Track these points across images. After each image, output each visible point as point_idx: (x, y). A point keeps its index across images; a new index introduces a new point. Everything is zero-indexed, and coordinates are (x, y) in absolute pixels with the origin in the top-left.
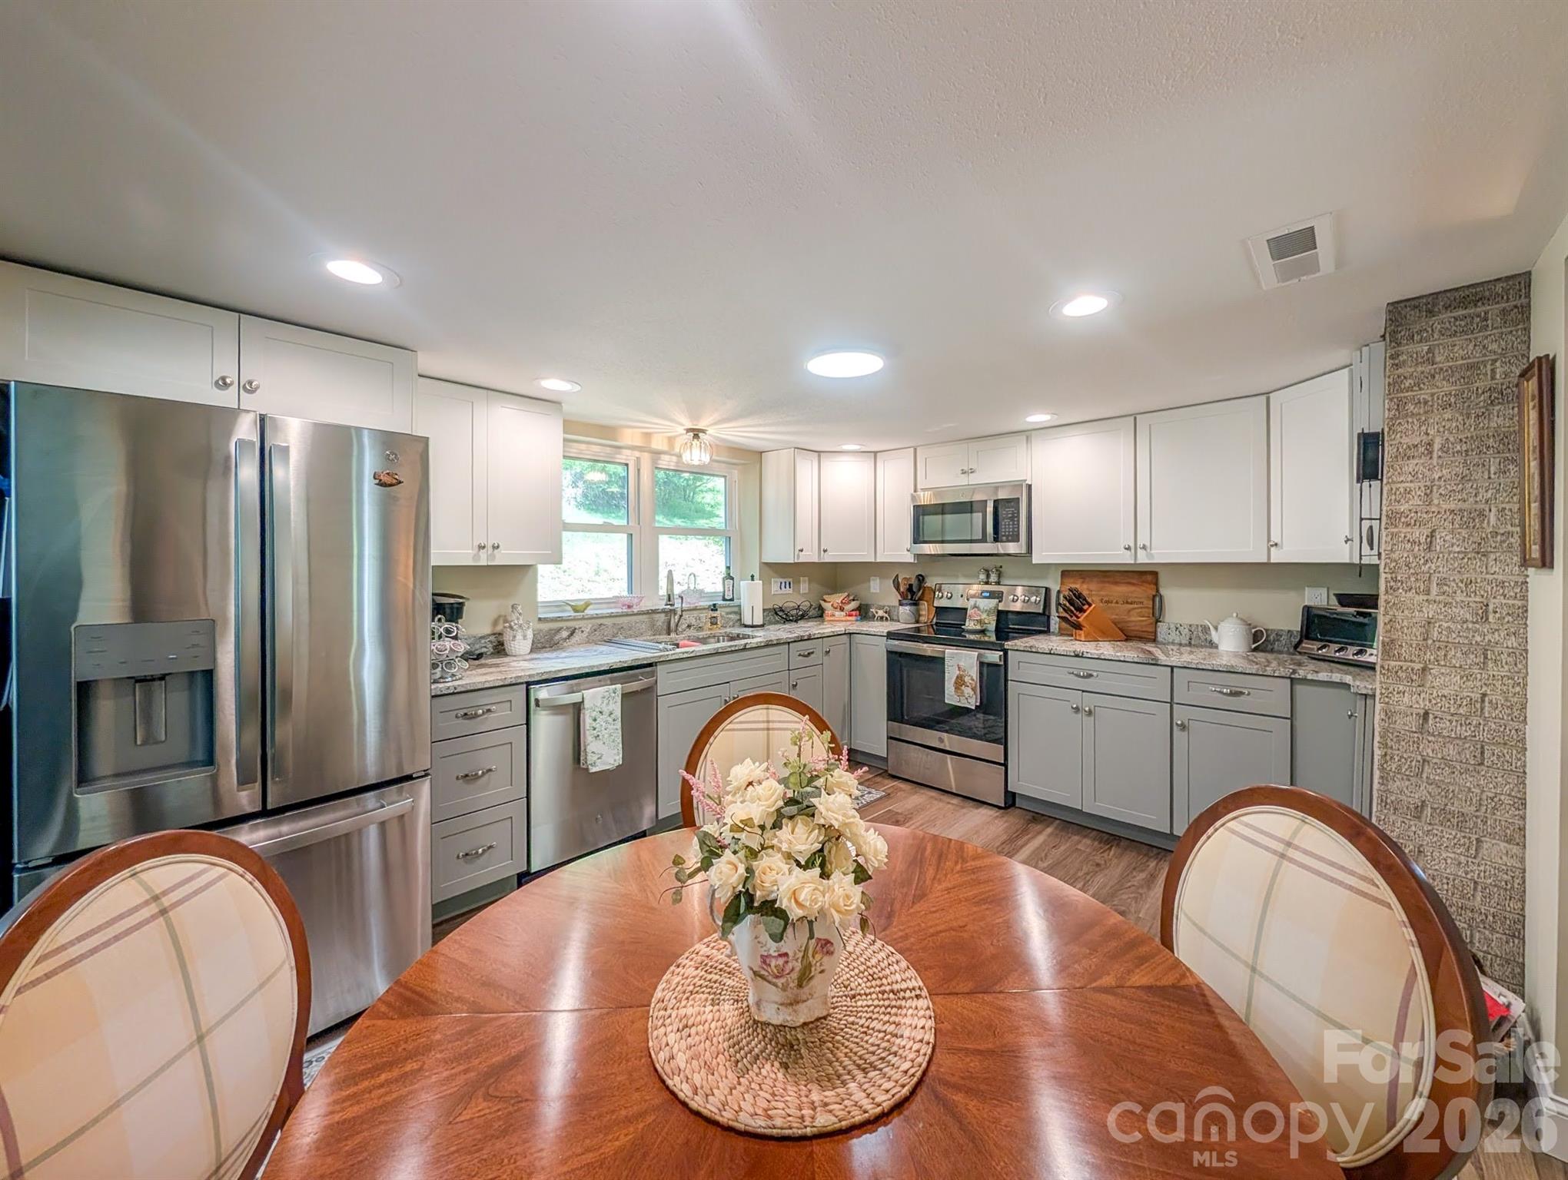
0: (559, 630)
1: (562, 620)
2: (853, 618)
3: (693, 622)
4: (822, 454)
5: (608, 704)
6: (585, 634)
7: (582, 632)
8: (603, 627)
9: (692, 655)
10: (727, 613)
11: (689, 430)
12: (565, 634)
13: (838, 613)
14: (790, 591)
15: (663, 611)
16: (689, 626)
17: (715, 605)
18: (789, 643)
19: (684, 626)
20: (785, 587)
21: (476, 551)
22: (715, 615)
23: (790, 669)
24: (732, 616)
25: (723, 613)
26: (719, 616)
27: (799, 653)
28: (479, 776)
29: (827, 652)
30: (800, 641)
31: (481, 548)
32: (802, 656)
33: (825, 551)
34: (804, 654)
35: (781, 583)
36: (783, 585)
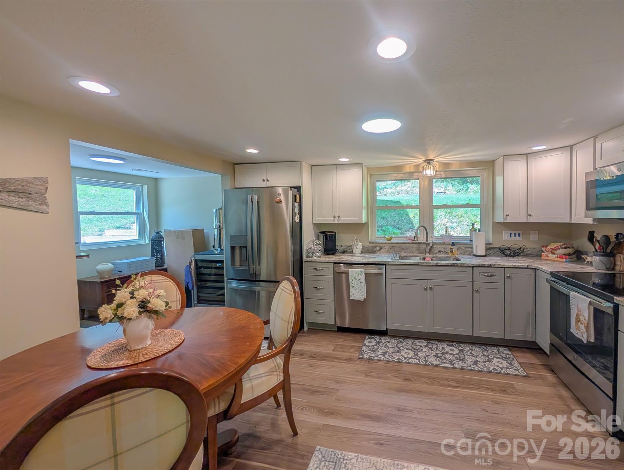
0: (376, 247)
1: (377, 243)
2: (564, 260)
3: (442, 250)
4: (529, 155)
6: (386, 250)
7: (385, 248)
8: (394, 247)
9: (403, 264)
10: (465, 248)
11: (425, 161)
12: (378, 248)
13: (550, 255)
14: (520, 238)
15: (425, 243)
16: (440, 252)
17: (453, 243)
18: (473, 267)
19: (437, 251)
20: (515, 236)
21: (333, 218)
22: (452, 248)
23: (474, 281)
24: (469, 249)
25: (462, 247)
26: (455, 248)
27: (482, 274)
28: (319, 289)
29: (509, 277)
30: (482, 267)
31: (334, 217)
32: (485, 275)
33: (530, 216)
34: (486, 275)
35: (511, 234)
36: (513, 235)
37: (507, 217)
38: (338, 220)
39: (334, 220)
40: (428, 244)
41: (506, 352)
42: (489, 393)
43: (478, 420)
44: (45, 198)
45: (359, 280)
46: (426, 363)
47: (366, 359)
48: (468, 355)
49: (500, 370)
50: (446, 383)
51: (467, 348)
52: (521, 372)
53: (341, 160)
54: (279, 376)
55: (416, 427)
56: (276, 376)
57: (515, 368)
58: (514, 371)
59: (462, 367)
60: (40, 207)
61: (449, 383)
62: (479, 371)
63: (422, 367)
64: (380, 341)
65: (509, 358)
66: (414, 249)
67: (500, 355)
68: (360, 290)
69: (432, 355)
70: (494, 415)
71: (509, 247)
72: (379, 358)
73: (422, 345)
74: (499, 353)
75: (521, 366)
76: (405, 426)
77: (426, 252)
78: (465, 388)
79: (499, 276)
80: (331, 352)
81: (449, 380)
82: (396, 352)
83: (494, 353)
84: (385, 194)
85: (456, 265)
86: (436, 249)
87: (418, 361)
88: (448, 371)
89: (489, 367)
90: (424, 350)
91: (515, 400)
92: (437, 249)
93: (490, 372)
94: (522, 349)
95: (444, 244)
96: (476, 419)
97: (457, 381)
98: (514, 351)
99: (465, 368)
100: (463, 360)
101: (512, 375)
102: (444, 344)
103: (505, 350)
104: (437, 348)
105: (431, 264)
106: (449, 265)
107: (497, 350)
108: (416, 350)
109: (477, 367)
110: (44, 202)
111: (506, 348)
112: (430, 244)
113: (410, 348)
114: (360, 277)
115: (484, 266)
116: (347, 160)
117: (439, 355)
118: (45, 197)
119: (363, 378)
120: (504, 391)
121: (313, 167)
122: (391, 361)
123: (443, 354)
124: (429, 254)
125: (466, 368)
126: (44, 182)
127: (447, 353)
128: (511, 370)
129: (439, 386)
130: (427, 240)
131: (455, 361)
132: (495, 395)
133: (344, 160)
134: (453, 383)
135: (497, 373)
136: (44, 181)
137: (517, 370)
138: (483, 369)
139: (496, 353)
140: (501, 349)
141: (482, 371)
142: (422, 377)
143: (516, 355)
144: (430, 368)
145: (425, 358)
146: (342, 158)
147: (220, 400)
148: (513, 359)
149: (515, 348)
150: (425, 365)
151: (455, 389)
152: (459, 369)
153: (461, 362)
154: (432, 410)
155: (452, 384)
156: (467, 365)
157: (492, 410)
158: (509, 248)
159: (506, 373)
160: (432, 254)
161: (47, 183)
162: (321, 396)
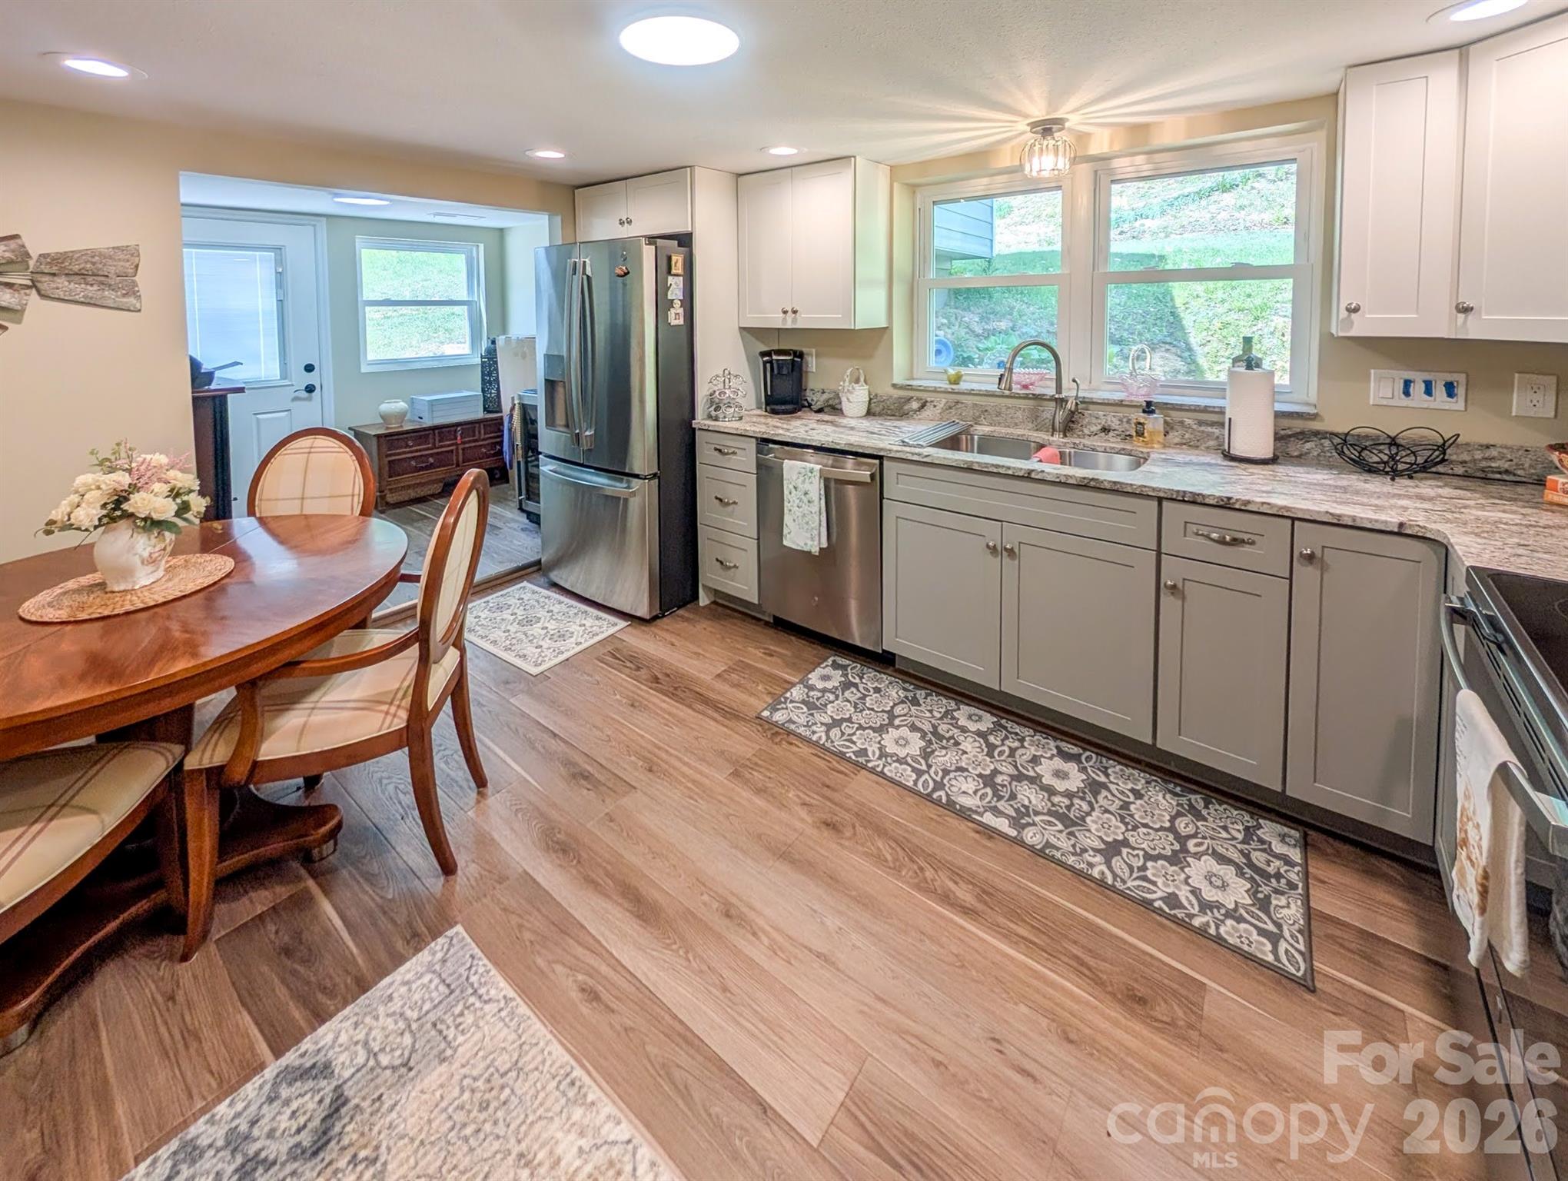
0: (909, 400)
1: (912, 389)
3: (1115, 424)
4: (1472, 48)
5: (804, 482)
7: (935, 406)
9: (925, 460)
10: (1200, 423)
12: (915, 405)
14: (1458, 403)
15: (1053, 399)
16: (1105, 430)
17: (1149, 404)
18: (1160, 500)
19: (1095, 429)
20: (1428, 391)
21: (782, 315)
22: (1142, 421)
23: (1163, 551)
24: (1216, 431)
25: (1190, 421)
26: (1154, 423)
27: (1194, 528)
28: (728, 504)
29: (1310, 558)
30: (1194, 502)
31: (785, 312)
32: (1208, 537)
33: (1466, 310)
34: (1214, 535)
35: (1407, 383)
36: (1418, 389)
37: (1353, 315)
38: (794, 321)
39: (784, 319)
40: (1061, 402)
41: (1278, 848)
42: (1068, 984)
43: (938, 1064)
44: (135, 284)
45: (806, 494)
46: (934, 790)
47: (775, 724)
48: (1107, 811)
49: (1196, 910)
50: (944, 881)
51: (1121, 780)
52: (1290, 954)
53: (775, 151)
54: (389, 718)
55: (725, 989)
56: (383, 715)
57: (1271, 927)
58: (1255, 936)
59: (1048, 845)
60: (125, 300)
61: (951, 885)
62: (1101, 883)
63: (911, 800)
64: (857, 680)
65: (1278, 876)
66: (1019, 414)
67: (1241, 852)
68: (807, 523)
69: (979, 770)
70: (1018, 1078)
71: (1393, 434)
72: (808, 733)
73: (973, 727)
74: (1243, 842)
75: (1308, 932)
76: (701, 971)
77: (1054, 429)
78: (995, 928)
79: (1270, 552)
80: (707, 678)
81: (957, 874)
82: (870, 728)
83: (1224, 835)
84: (1135, 234)
85: (1092, 484)
86: (1092, 422)
87: (914, 776)
88: (989, 844)
89: (1154, 883)
90: (968, 745)
91: (1155, 1056)
92: (1094, 420)
93: (1147, 904)
94: (1373, 860)
95: (1120, 404)
96: (933, 1060)
97: (986, 892)
98: (1323, 854)
99: (1054, 852)
100: (1071, 823)
101: (1236, 950)
102: (1052, 744)
103: (1283, 838)
104: (1013, 751)
105: (1010, 472)
106: (1070, 481)
107: (1247, 829)
108: (940, 738)
109: (1104, 868)
110: (132, 291)
111: (1293, 832)
112: (1067, 401)
113: (927, 727)
114: (807, 486)
115: (1199, 500)
116: (793, 151)
117: (999, 779)
118: (134, 282)
119: (718, 777)
120: (1142, 1001)
121: (741, 179)
122: (833, 753)
123: (1019, 777)
124: (1065, 436)
125: (1058, 855)
126: (132, 255)
127: (1035, 780)
128: (1243, 926)
129: (907, 883)
130: (1059, 389)
131: (1037, 819)
132: (1088, 1004)
133: (783, 151)
134: (964, 894)
135: (1173, 919)
136: (133, 252)
137: (1274, 939)
138: (1124, 882)
139: (1234, 838)
140: (1269, 830)
141: (1112, 888)
142: (881, 832)
143: (1320, 874)
144: (931, 811)
145: (946, 772)
146: (776, 146)
147: (221, 740)
148: (1292, 886)
149: (1337, 844)
150: (928, 797)
151: (956, 918)
152: (1031, 848)
153: (1060, 827)
154: (819, 955)
155: (960, 894)
156: (1074, 846)
157: (1023, 1053)
158: (1393, 439)
159: (1212, 931)
160: (1079, 436)
161: (139, 256)
162: (585, 792)
